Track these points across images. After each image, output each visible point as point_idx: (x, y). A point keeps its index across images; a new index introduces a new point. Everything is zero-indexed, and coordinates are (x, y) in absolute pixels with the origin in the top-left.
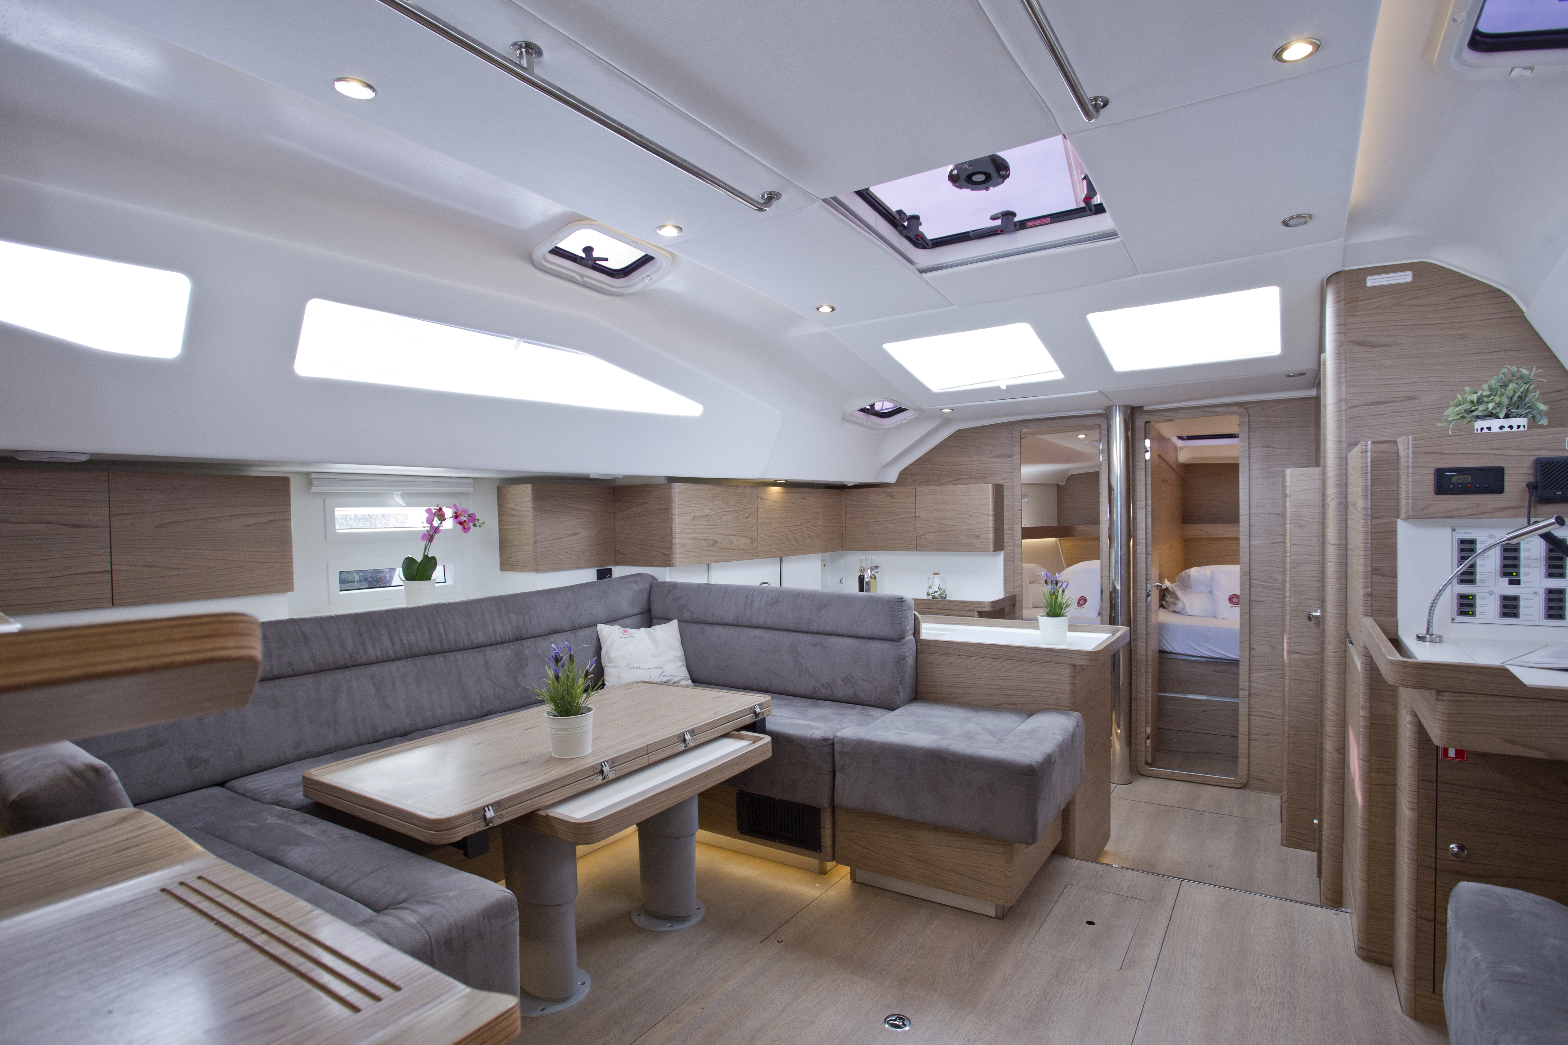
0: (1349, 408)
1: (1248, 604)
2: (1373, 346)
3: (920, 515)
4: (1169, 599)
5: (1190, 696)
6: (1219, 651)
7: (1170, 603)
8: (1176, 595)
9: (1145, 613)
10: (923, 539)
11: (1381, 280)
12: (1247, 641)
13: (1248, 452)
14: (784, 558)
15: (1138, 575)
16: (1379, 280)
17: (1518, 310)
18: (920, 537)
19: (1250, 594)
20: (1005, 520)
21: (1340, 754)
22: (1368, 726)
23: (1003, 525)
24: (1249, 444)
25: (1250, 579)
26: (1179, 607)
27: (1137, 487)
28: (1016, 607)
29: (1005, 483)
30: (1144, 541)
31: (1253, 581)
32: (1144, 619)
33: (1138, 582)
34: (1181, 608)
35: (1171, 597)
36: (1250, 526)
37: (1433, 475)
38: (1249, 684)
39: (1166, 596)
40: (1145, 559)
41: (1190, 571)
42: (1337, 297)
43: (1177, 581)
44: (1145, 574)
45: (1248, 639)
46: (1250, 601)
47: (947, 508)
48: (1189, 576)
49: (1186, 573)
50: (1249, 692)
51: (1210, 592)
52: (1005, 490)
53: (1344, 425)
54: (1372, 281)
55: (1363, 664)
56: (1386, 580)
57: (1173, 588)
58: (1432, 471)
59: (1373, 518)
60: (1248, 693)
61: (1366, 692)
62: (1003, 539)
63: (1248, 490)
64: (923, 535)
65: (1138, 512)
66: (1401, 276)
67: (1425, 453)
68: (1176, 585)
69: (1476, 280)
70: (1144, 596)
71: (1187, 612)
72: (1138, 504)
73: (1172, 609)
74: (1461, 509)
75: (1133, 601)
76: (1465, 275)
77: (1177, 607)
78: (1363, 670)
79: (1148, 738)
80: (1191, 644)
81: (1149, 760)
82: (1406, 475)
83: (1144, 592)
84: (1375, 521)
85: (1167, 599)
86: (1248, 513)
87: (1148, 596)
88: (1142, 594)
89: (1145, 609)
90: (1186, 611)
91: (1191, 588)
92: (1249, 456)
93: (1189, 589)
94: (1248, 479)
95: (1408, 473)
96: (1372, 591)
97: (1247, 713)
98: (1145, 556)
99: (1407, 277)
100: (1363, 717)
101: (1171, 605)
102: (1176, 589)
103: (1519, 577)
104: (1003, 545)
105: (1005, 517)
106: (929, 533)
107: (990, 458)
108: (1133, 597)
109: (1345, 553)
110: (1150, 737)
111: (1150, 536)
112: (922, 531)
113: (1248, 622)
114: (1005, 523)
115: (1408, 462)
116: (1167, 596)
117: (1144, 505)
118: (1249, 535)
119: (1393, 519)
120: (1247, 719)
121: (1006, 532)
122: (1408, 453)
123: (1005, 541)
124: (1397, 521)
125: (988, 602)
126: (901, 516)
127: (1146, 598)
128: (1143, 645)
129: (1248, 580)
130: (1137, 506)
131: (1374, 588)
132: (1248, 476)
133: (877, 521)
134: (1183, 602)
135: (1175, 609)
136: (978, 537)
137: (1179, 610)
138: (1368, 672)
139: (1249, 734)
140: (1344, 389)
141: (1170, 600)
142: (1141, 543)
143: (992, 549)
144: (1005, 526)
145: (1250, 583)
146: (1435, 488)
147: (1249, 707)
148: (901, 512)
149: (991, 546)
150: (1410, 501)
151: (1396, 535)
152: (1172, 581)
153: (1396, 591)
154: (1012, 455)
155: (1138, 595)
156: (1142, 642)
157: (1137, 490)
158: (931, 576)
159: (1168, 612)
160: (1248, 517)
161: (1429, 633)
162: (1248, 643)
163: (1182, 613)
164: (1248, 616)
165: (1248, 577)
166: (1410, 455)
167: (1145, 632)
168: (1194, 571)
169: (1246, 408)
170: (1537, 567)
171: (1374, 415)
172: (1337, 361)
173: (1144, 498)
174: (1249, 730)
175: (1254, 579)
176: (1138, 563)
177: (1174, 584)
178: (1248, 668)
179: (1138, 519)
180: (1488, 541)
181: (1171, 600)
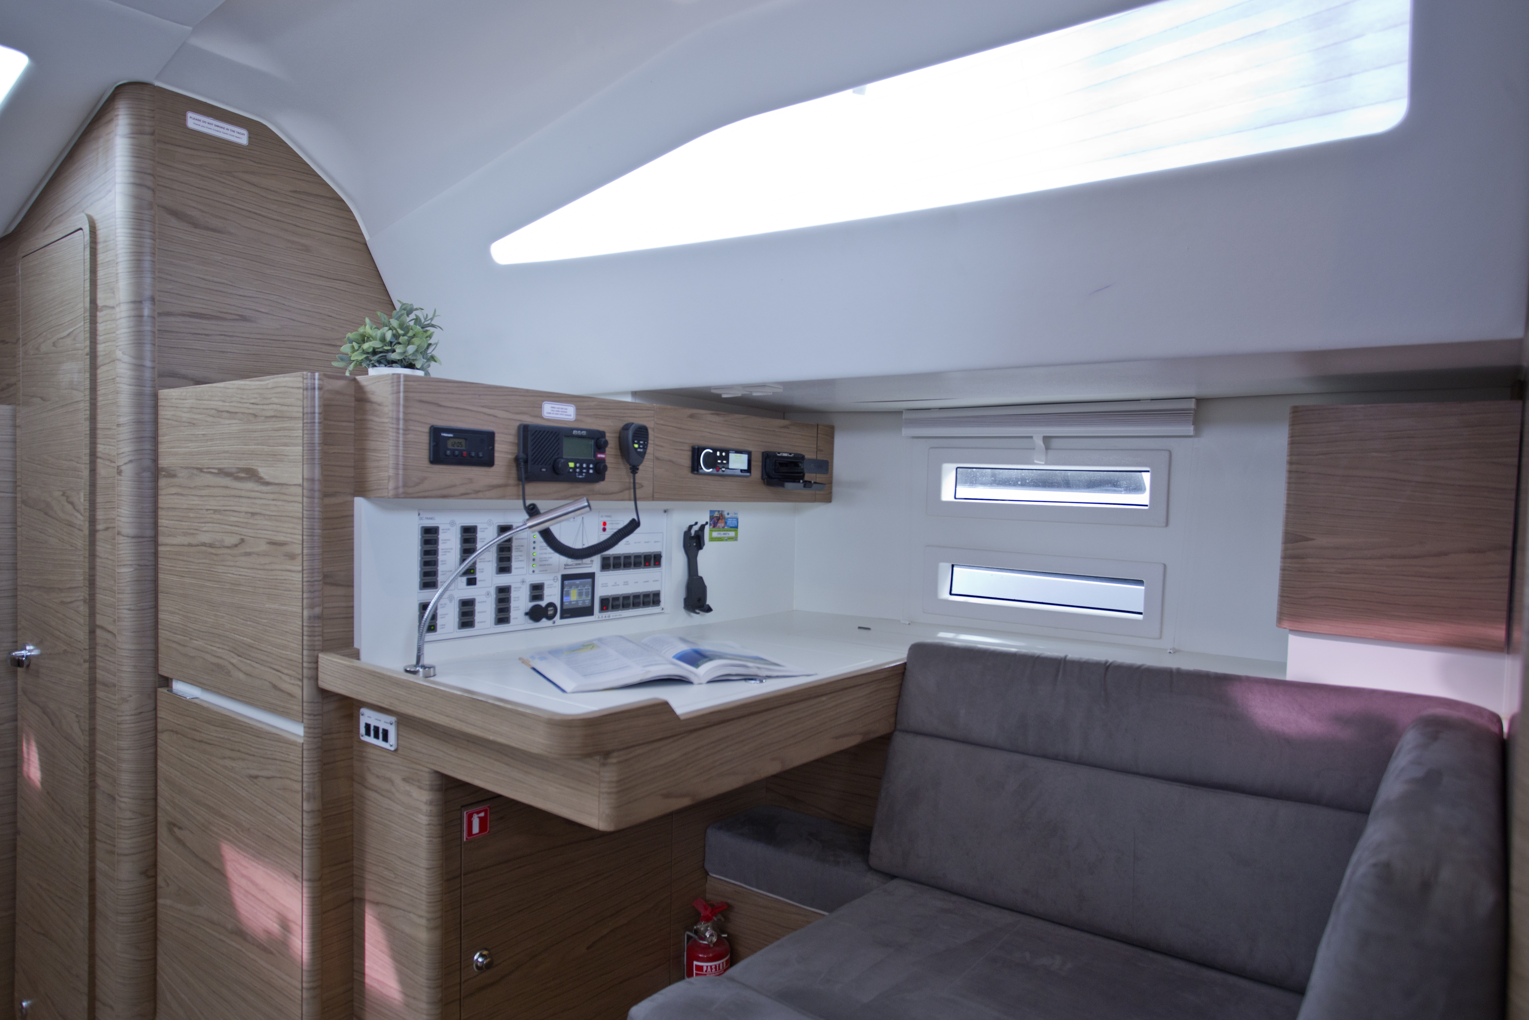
0: (160, 314)
2: (196, 225)
11: (206, 125)
16: (204, 124)
17: (360, 234)
21: (149, 877)
22: (319, 824)
37: (428, 435)
42: (136, 125)
53: (148, 338)
54: (195, 122)
55: (310, 728)
56: (340, 591)
58: (426, 429)
59: (325, 495)
61: (315, 772)
66: (234, 131)
67: (421, 401)
69: (320, 177)
74: (454, 486)
76: (309, 165)
78: (309, 737)
82: (395, 430)
84: (328, 501)
95: (398, 429)
96: (322, 610)
99: (240, 137)
100: (312, 811)
103: (475, 575)
109: (153, 551)
115: (398, 411)
119: (349, 498)
122: (399, 398)
124: (353, 501)
131: (326, 605)
138: (316, 740)
140: (148, 280)
146: (430, 453)
150: (401, 472)
151: (353, 522)
153: (353, 607)
161: (420, 664)
166: (402, 402)
170: (490, 561)
171: (196, 334)
172: (136, 231)
180: (449, 529)
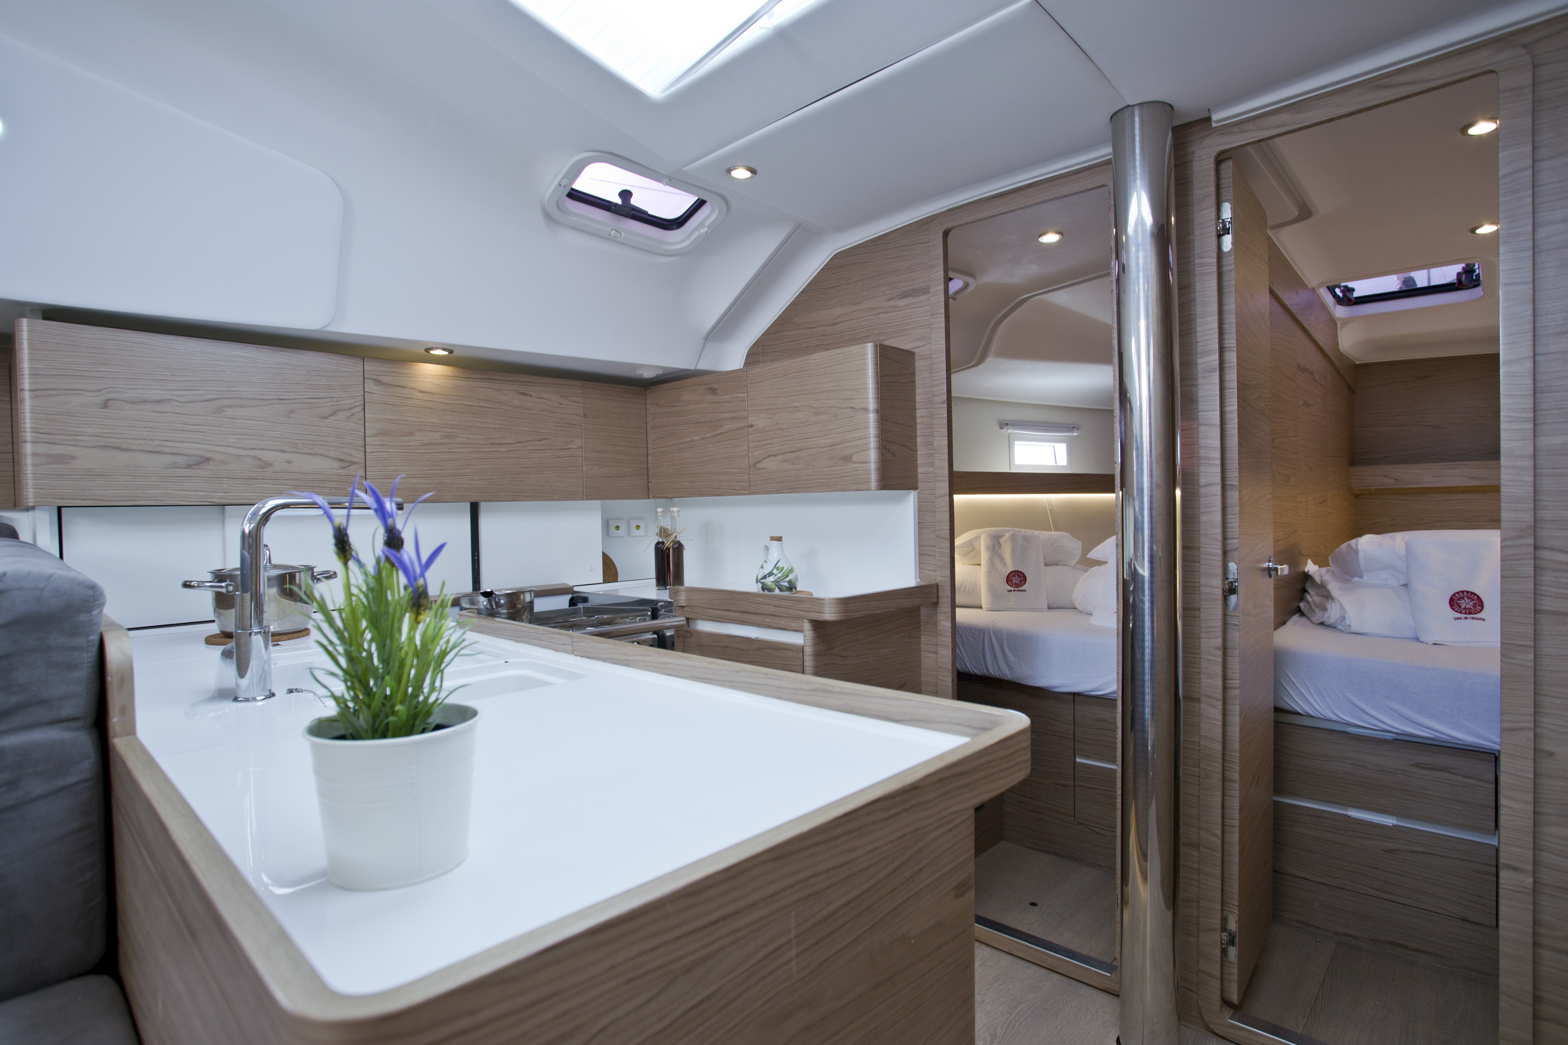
1: (1532, 621)
3: (754, 423)
4: (1312, 597)
5: (1354, 813)
6: (1427, 722)
7: (1313, 607)
8: (1328, 591)
9: (1220, 634)
10: (760, 469)
12: (1528, 729)
13: (1530, 172)
14: (483, 507)
15: (1203, 539)
18: (754, 465)
19: (1536, 593)
20: (918, 427)
23: (914, 438)
24: (1534, 148)
25: (1536, 548)
26: (1333, 614)
27: (1198, 321)
28: (939, 610)
29: (918, 347)
30: (1217, 455)
31: (1545, 554)
32: (1217, 649)
33: (1202, 556)
34: (1338, 617)
35: (1318, 595)
36: (1535, 393)
38: (1534, 854)
39: (1307, 592)
40: (1219, 498)
41: (1357, 541)
43: (1331, 564)
44: (1220, 537)
45: (1532, 725)
46: (1536, 611)
47: (796, 404)
48: (1357, 552)
49: (1349, 546)
50: (1534, 877)
51: (1405, 585)
52: (919, 364)
57: (1321, 577)
60: (1531, 880)
62: (916, 467)
63: (1530, 286)
64: (759, 462)
65: (1200, 381)
68: (1327, 571)
70: (1219, 592)
71: (1350, 626)
72: (1200, 361)
73: (1318, 616)
75: (1184, 602)
77: (1327, 615)
79: (1232, 942)
80: (1355, 700)
81: (1235, 998)
83: (1217, 582)
85: (1308, 597)
86: (1531, 353)
87: (1230, 590)
88: (1213, 587)
89: (1220, 623)
90: (1348, 623)
91: (1361, 577)
92: (1533, 187)
93: (1356, 579)
94: (1530, 253)
97: (1530, 940)
98: (1219, 492)
101: (1316, 610)
102: (1327, 578)
104: (915, 477)
105: (918, 421)
106: (769, 456)
107: (890, 299)
108: (1184, 593)
110: (1237, 940)
111: (1233, 442)
112: (757, 453)
113: (1531, 673)
114: (918, 432)
116: (1310, 591)
117: (1217, 362)
118: (1534, 420)
120: (1530, 956)
121: (921, 451)
123: (920, 470)
125: (830, 599)
126: (727, 427)
127: (1225, 599)
128: (1217, 714)
129: (1531, 550)
130: (1200, 367)
132: (1531, 244)
133: (693, 441)
134: (1341, 605)
135: (1324, 619)
136: (848, 459)
137: (1332, 621)
139: (1536, 999)
141: (1313, 601)
142: (1208, 459)
143: (874, 484)
144: (919, 440)
145: (1535, 558)
147: (1536, 923)
148: (726, 419)
149: (873, 477)
152: (1322, 562)
154: (928, 288)
155: (1203, 589)
156: (1214, 707)
157: (1198, 329)
158: (768, 542)
159: (1311, 624)
160: (1529, 365)
162: (1531, 735)
163: (1340, 627)
164: (1531, 656)
165: (1531, 541)
167: (1219, 682)
168: (1367, 543)
169: (1524, 46)
173: (1216, 346)
174: (1534, 988)
175: (1551, 549)
176: (1202, 510)
177: (1324, 570)
178: (1531, 808)
179: (1200, 399)
181: (1317, 599)
